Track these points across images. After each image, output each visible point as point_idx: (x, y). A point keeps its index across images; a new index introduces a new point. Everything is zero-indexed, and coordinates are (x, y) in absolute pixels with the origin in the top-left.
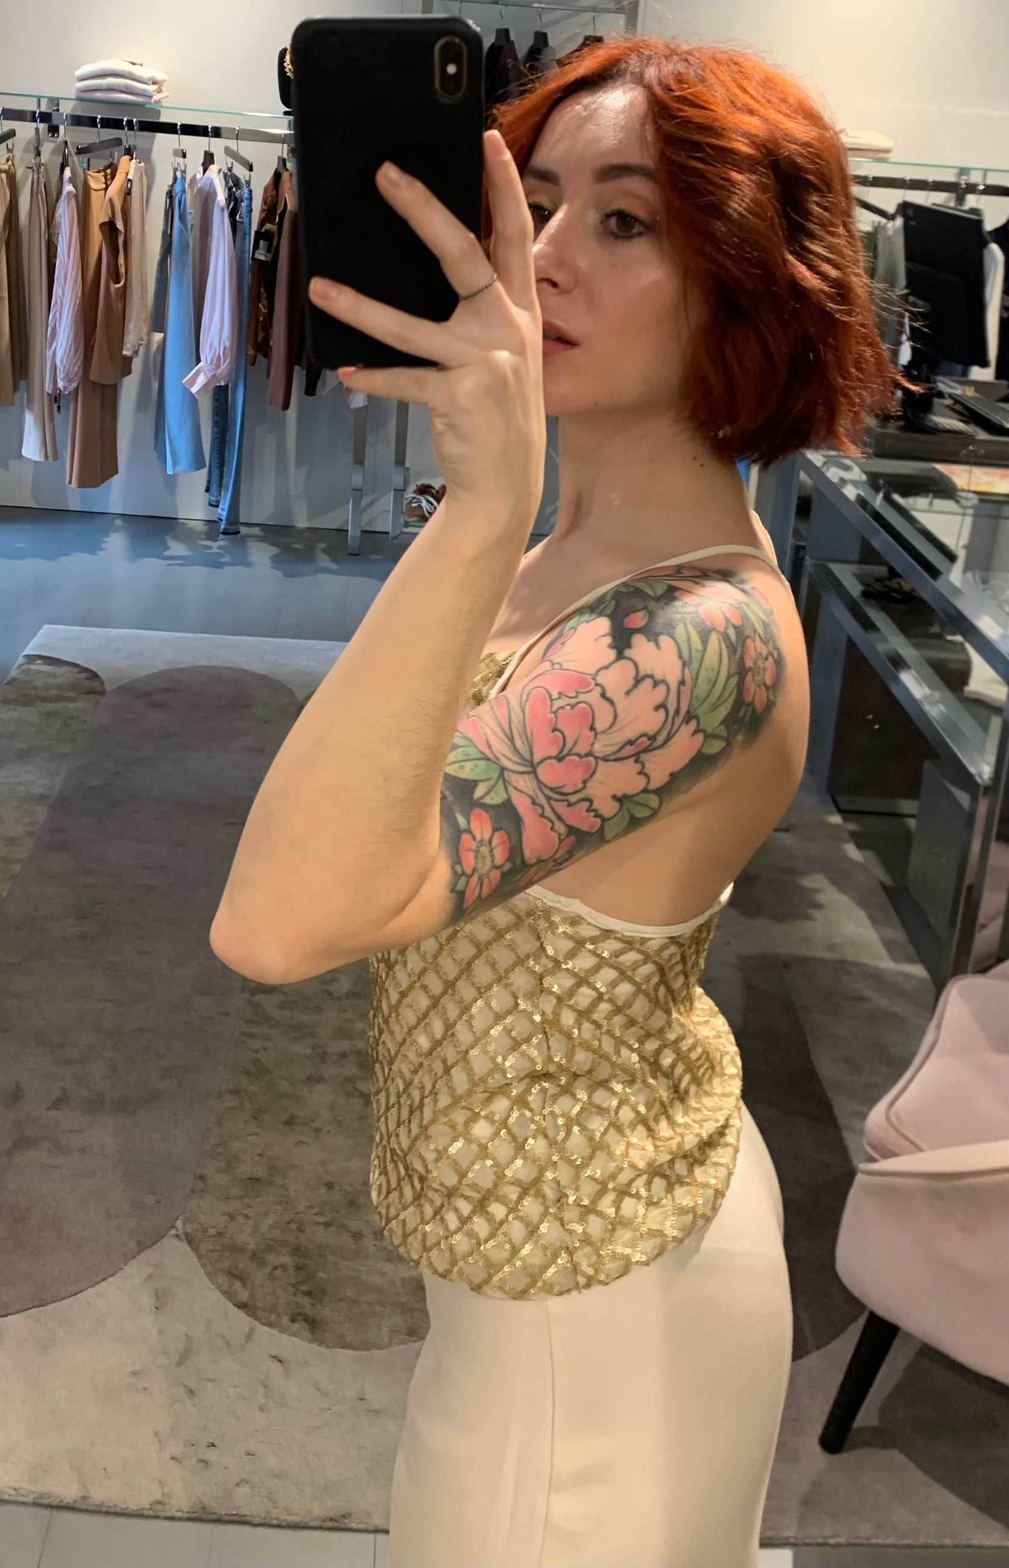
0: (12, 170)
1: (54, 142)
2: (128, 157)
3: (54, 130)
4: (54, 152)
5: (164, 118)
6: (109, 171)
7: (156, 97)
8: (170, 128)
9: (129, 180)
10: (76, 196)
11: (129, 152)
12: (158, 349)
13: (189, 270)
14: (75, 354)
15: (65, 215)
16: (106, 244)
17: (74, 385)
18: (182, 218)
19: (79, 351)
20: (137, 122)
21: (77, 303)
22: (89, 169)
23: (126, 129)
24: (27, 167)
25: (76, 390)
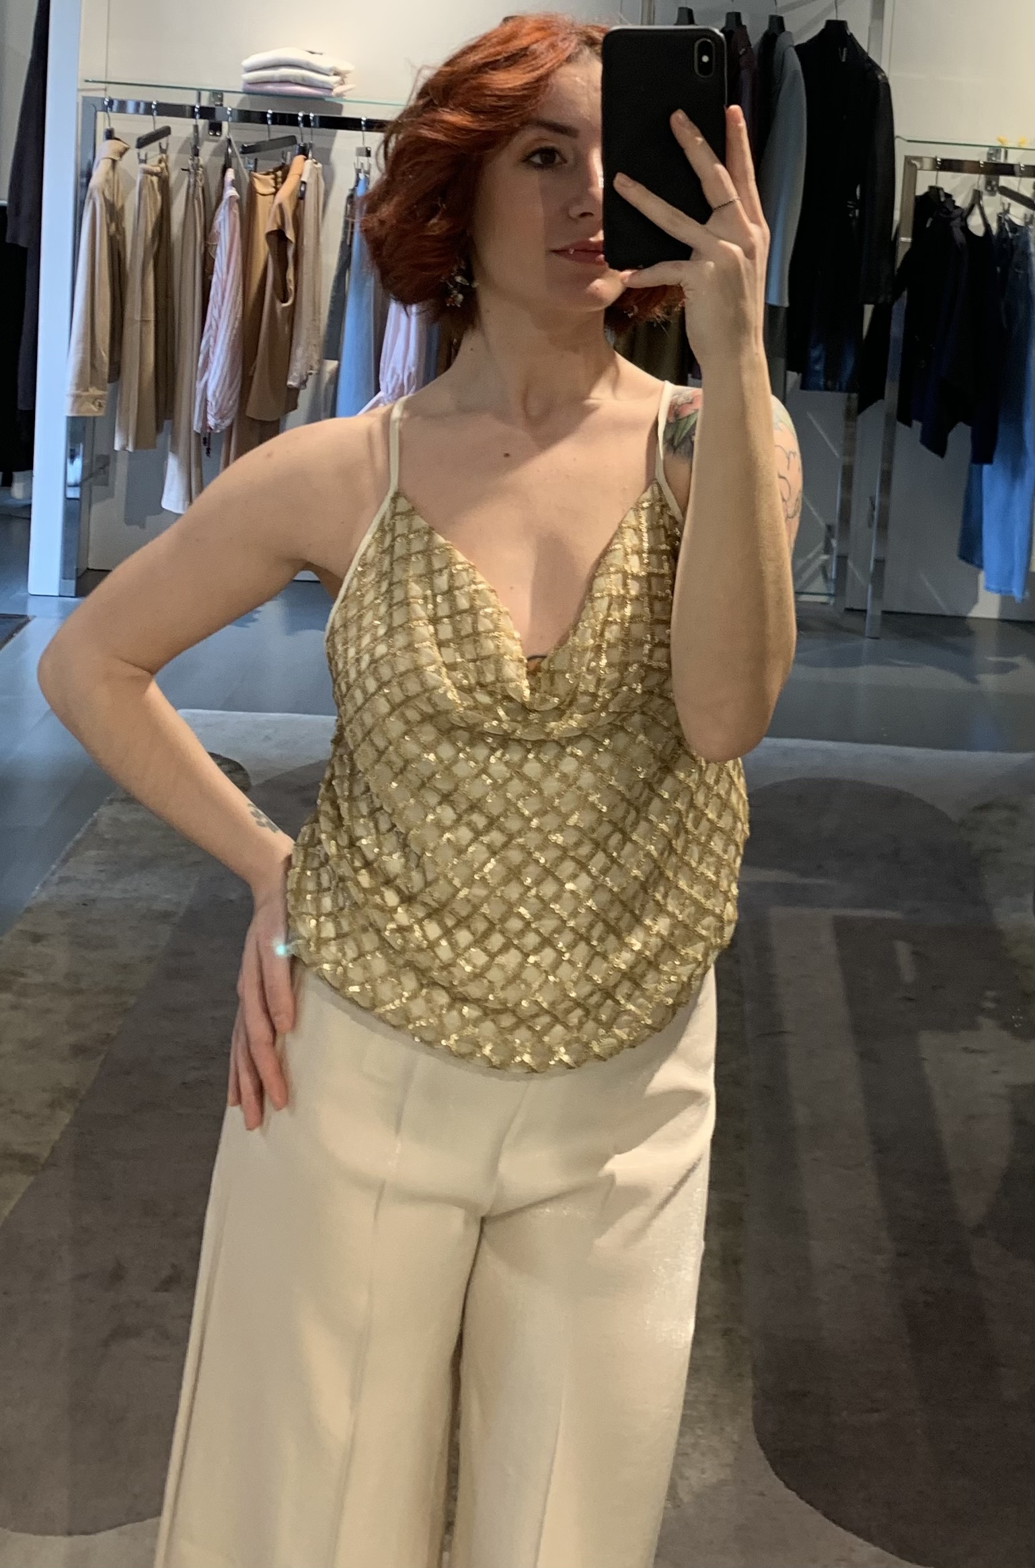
0: (165, 173)
1: (216, 141)
2: (302, 157)
3: (216, 127)
4: (215, 153)
5: (347, 113)
6: (279, 173)
7: (338, 90)
8: (353, 124)
9: (304, 183)
10: (239, 202)
11: (304, 151)
12: (330, 379)
14: (230, 385)
15: (226, 223)
16: (273, 258)
17: (228, 422)
19: (236, 381)
20: (314, 117)
21: (237, 323)
22: (255, 171)
23: (301, 125)
24: (183, 170)
25: (230, 427)
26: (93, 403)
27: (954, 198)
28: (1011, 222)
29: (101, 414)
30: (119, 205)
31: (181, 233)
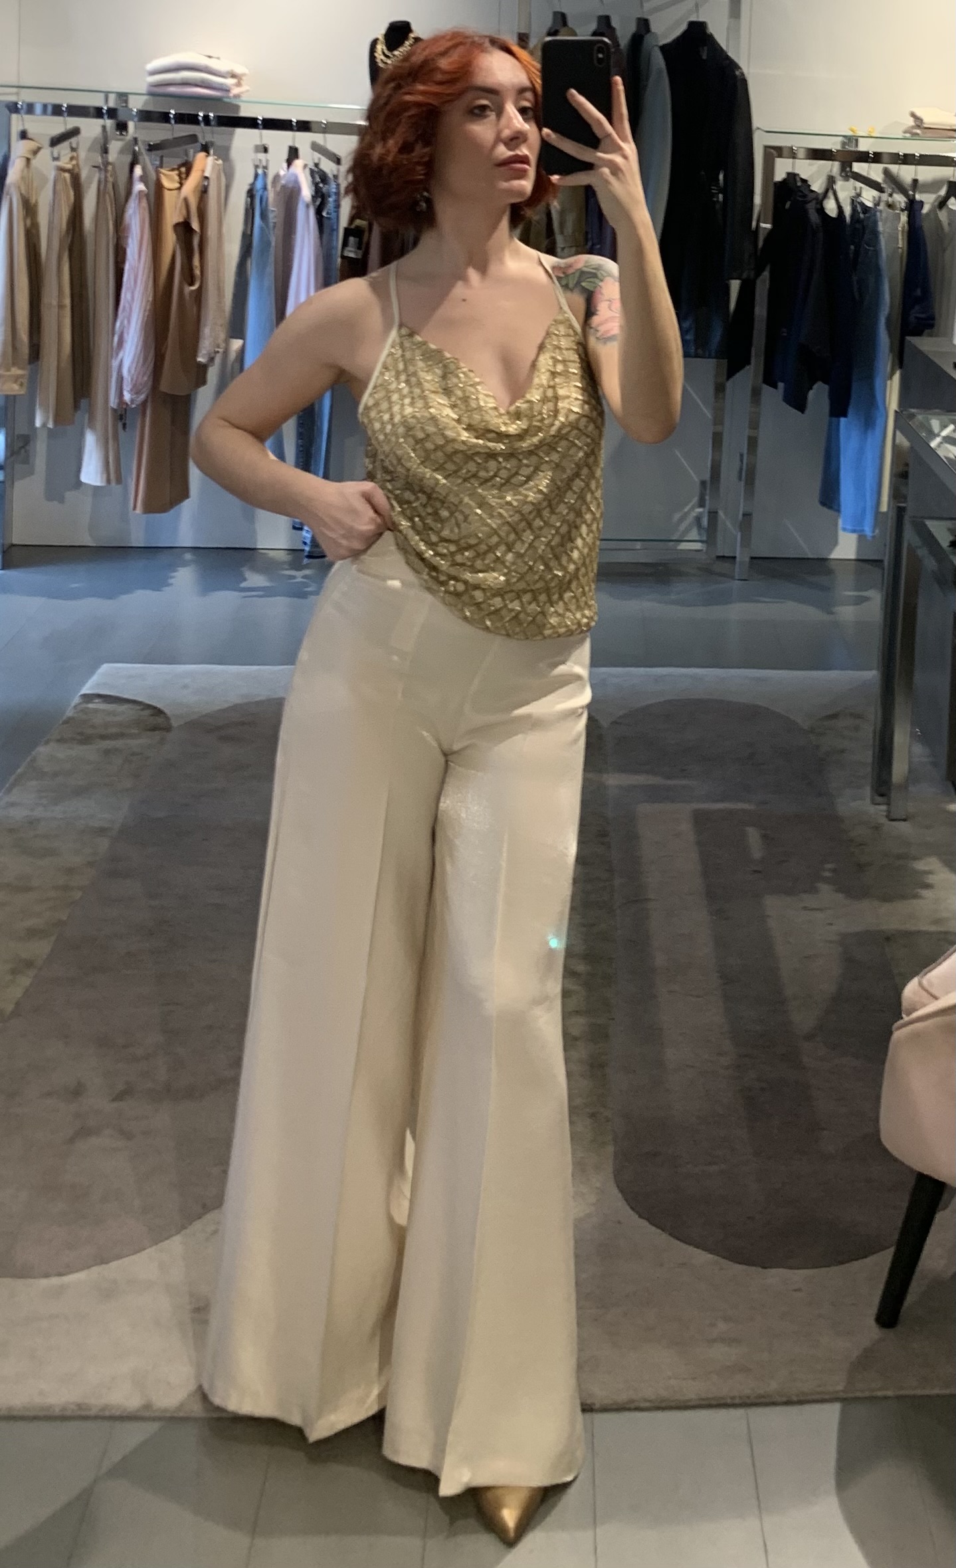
0: (76, 170)
1: (122, 140)
2: (203, 154)
3: (122, 127)
4: (122, 152)
5: (244, 113)
6: (183, 169)
7: (235, 91)
8: (251, 123)
9: (206, 178)
10: (147, 196)
11: (205, 148)
12: (237, 357)
13: (270, 269)
14: (144, 364)
15: (136, 217)
16: (180, 248)
17: (142, 397)
18: (264, 216)
19: (150, 359)
20: (214, 117)
21: (148, 308)
22: (161, 166)
23: (202, 124)
24: (94, 167)
25: (144, 403)
26: (15, 382)
27: (809, 183)
28: (862, 204)
29: (22, 392)
30: (33, 201)
31: (93, 226)
